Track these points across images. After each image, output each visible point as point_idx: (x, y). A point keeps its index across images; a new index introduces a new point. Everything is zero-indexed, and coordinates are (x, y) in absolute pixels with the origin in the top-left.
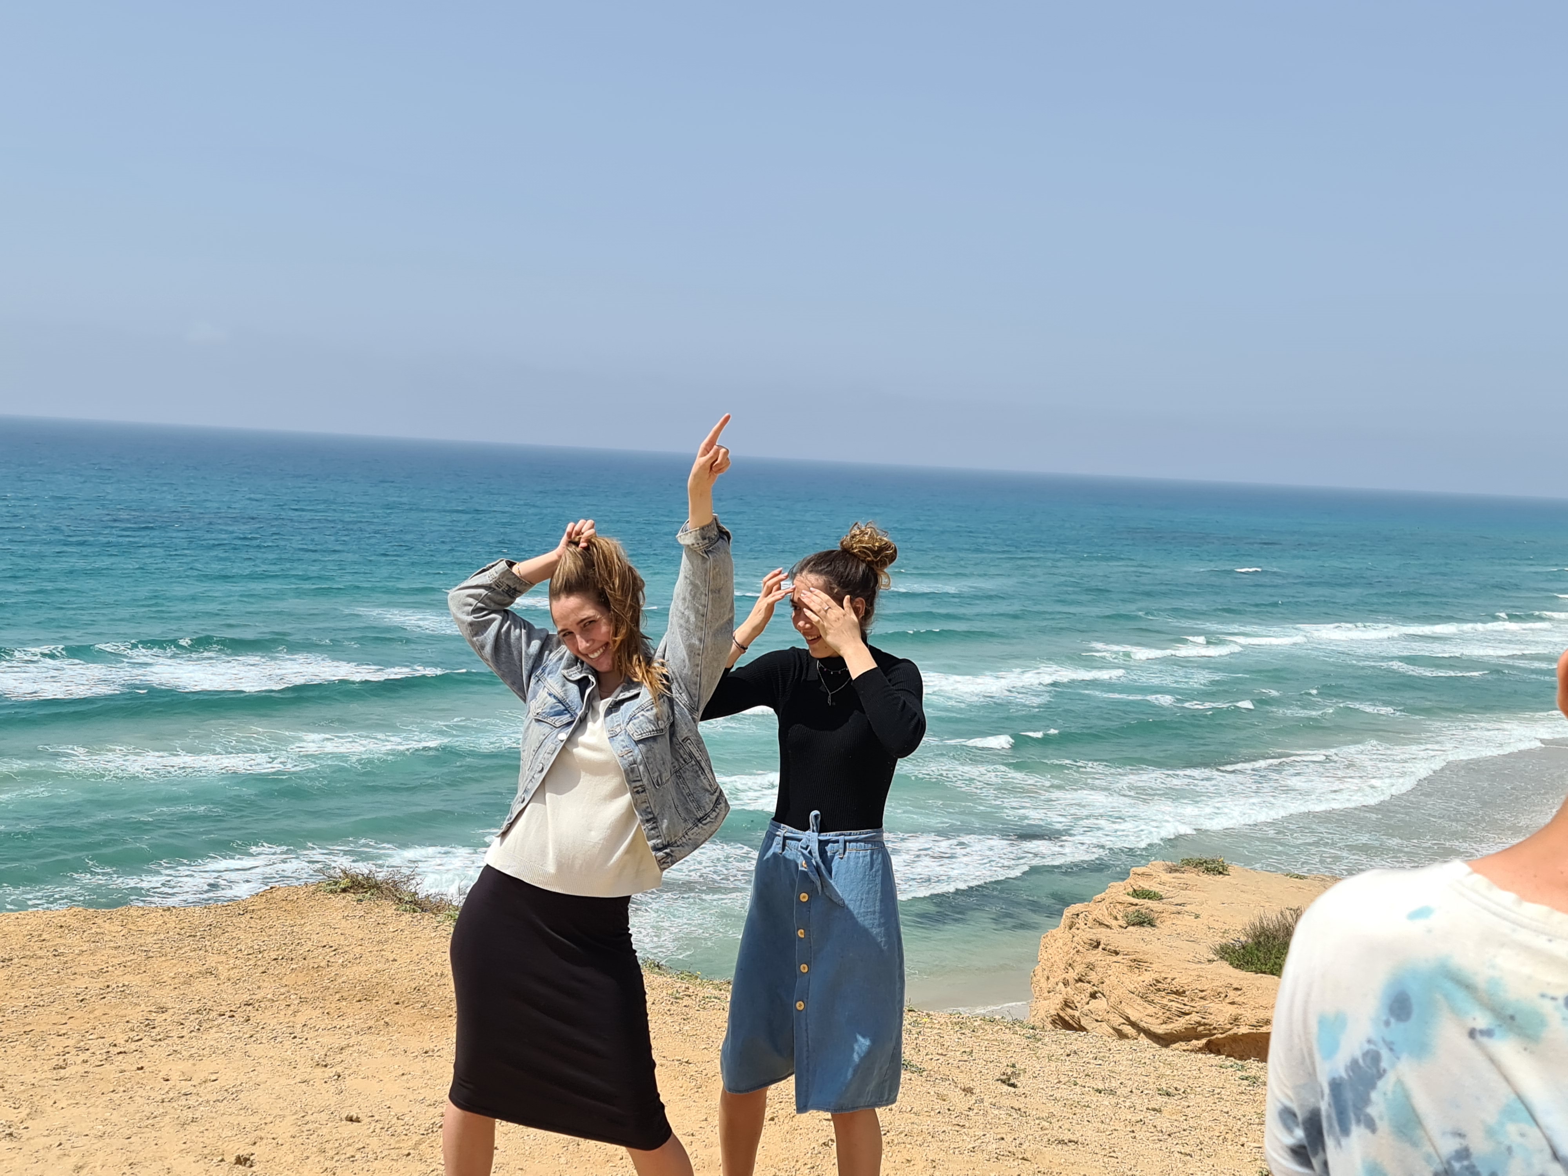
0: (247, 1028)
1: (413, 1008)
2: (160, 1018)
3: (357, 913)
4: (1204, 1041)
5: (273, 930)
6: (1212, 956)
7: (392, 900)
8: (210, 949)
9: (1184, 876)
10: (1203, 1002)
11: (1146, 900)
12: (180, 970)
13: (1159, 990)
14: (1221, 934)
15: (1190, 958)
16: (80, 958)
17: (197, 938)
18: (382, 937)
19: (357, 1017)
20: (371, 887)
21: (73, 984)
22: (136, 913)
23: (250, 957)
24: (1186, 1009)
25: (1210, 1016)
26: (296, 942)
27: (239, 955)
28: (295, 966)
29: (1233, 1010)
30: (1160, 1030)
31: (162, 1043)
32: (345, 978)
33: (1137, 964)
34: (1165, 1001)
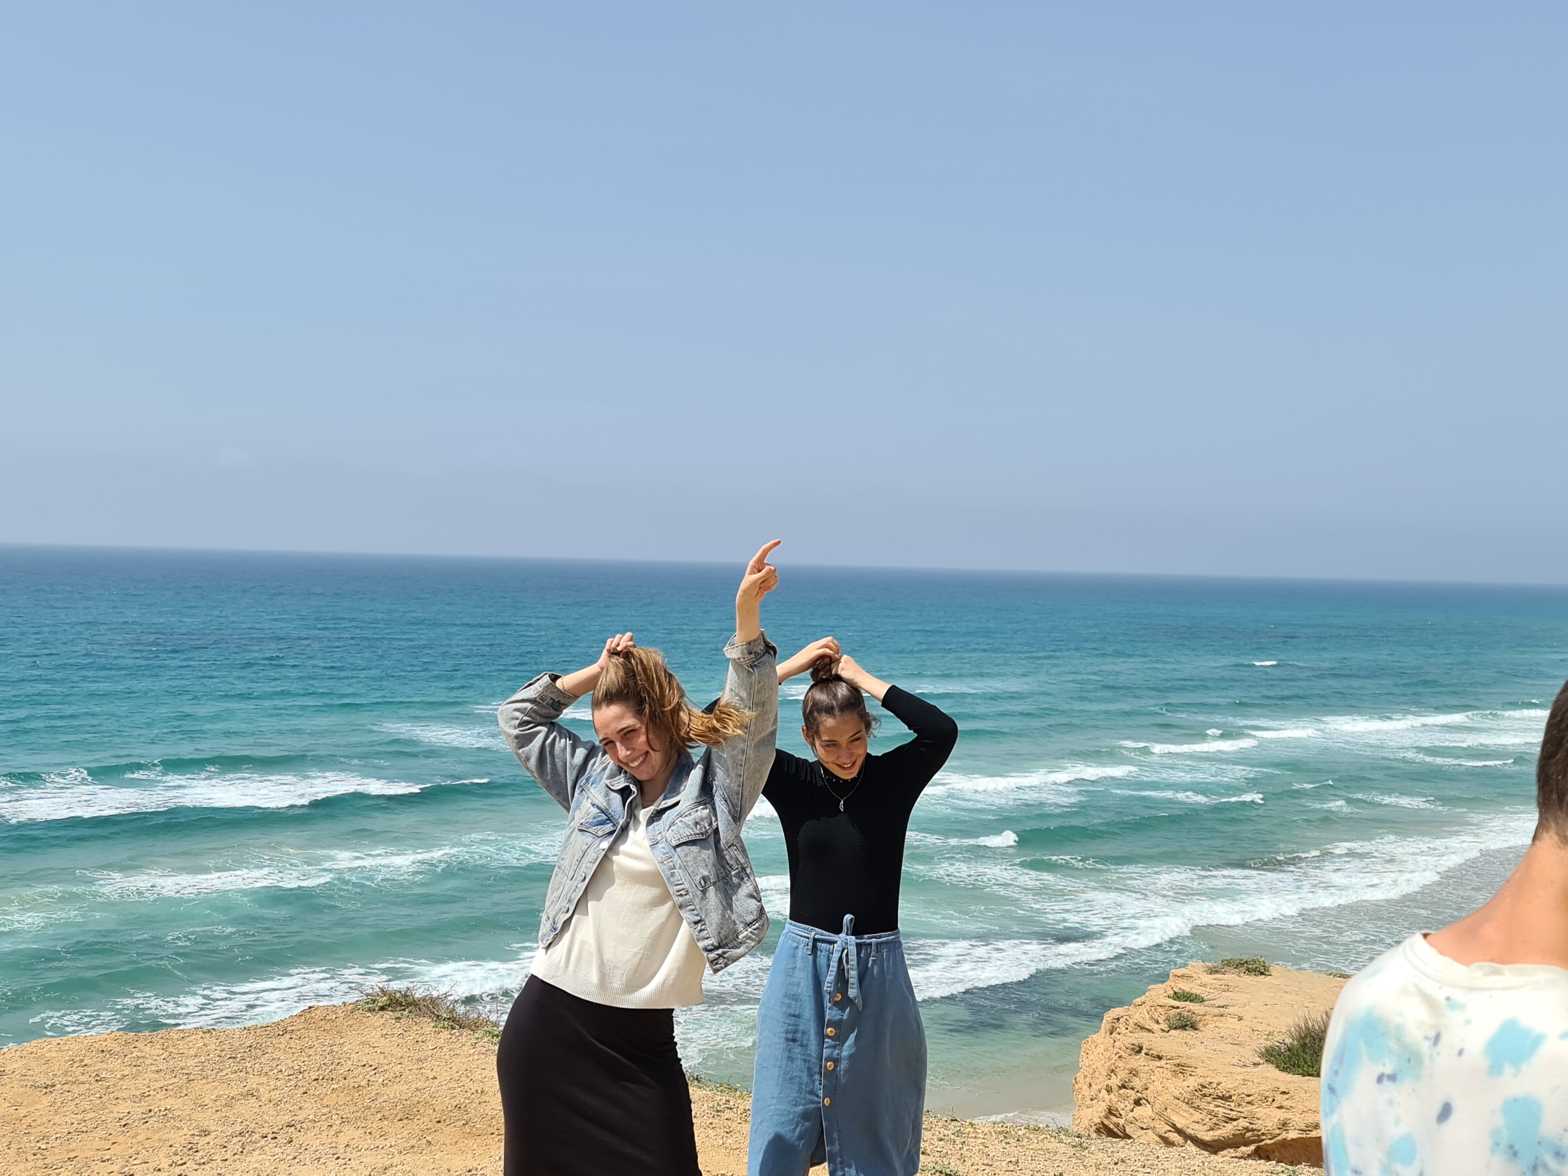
0: (289, 1149)
1: (455, 1126)
2: (203, 1141)
3: (395, 1031)
4: (1253, 1147)
5: (313, 1050)
6: (1257, 1060)
7: (430, 1017)
8: (250, 1070)
9: (1226, 977)
10: (1250, 1107)
11: (1188, 1003)
12: (221, 1093)
13: (1205, 1095)
14: (1265, 1037)
15: (1235, 1061)
16: (122, 1082)
17: (238, 1060)
18: (422, 1055)
19: (399, 1136)
20: (409, 1004)
21: (115, 1109)
22: (175, 1037)
23: (291, 1077)
24: (1233, 1114)
25: (1257, 1121)
26: (337, 1061)
27: (280, 1076)
28: (335, 1086)
29: (1281, 1115)
30: (1208, 1137)
31: (206, 1167)
32: (385, 1097)
33: (1181, 1069)
34: (1211, 1107)
